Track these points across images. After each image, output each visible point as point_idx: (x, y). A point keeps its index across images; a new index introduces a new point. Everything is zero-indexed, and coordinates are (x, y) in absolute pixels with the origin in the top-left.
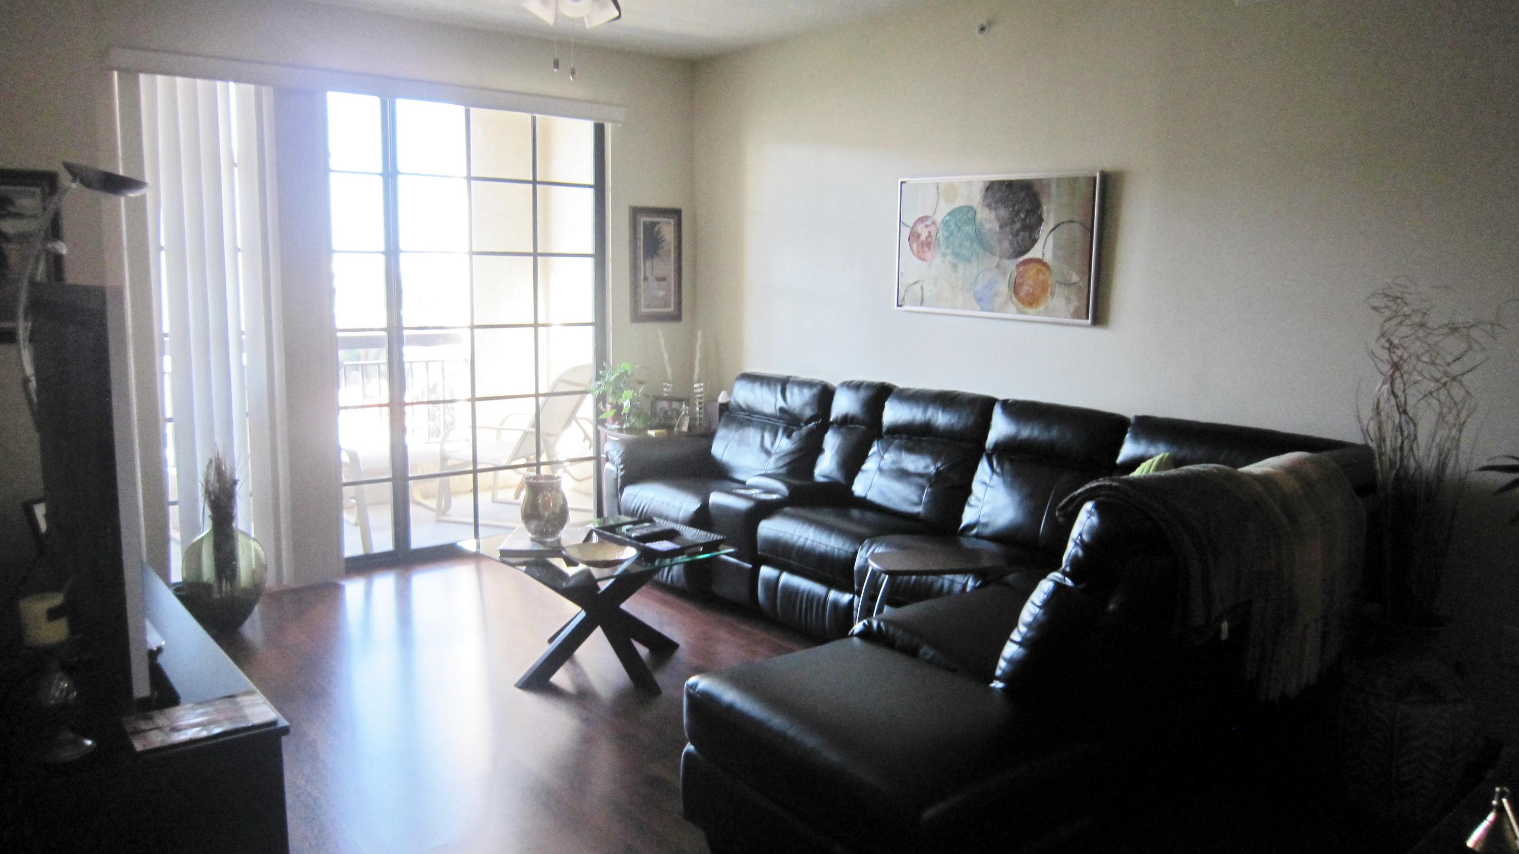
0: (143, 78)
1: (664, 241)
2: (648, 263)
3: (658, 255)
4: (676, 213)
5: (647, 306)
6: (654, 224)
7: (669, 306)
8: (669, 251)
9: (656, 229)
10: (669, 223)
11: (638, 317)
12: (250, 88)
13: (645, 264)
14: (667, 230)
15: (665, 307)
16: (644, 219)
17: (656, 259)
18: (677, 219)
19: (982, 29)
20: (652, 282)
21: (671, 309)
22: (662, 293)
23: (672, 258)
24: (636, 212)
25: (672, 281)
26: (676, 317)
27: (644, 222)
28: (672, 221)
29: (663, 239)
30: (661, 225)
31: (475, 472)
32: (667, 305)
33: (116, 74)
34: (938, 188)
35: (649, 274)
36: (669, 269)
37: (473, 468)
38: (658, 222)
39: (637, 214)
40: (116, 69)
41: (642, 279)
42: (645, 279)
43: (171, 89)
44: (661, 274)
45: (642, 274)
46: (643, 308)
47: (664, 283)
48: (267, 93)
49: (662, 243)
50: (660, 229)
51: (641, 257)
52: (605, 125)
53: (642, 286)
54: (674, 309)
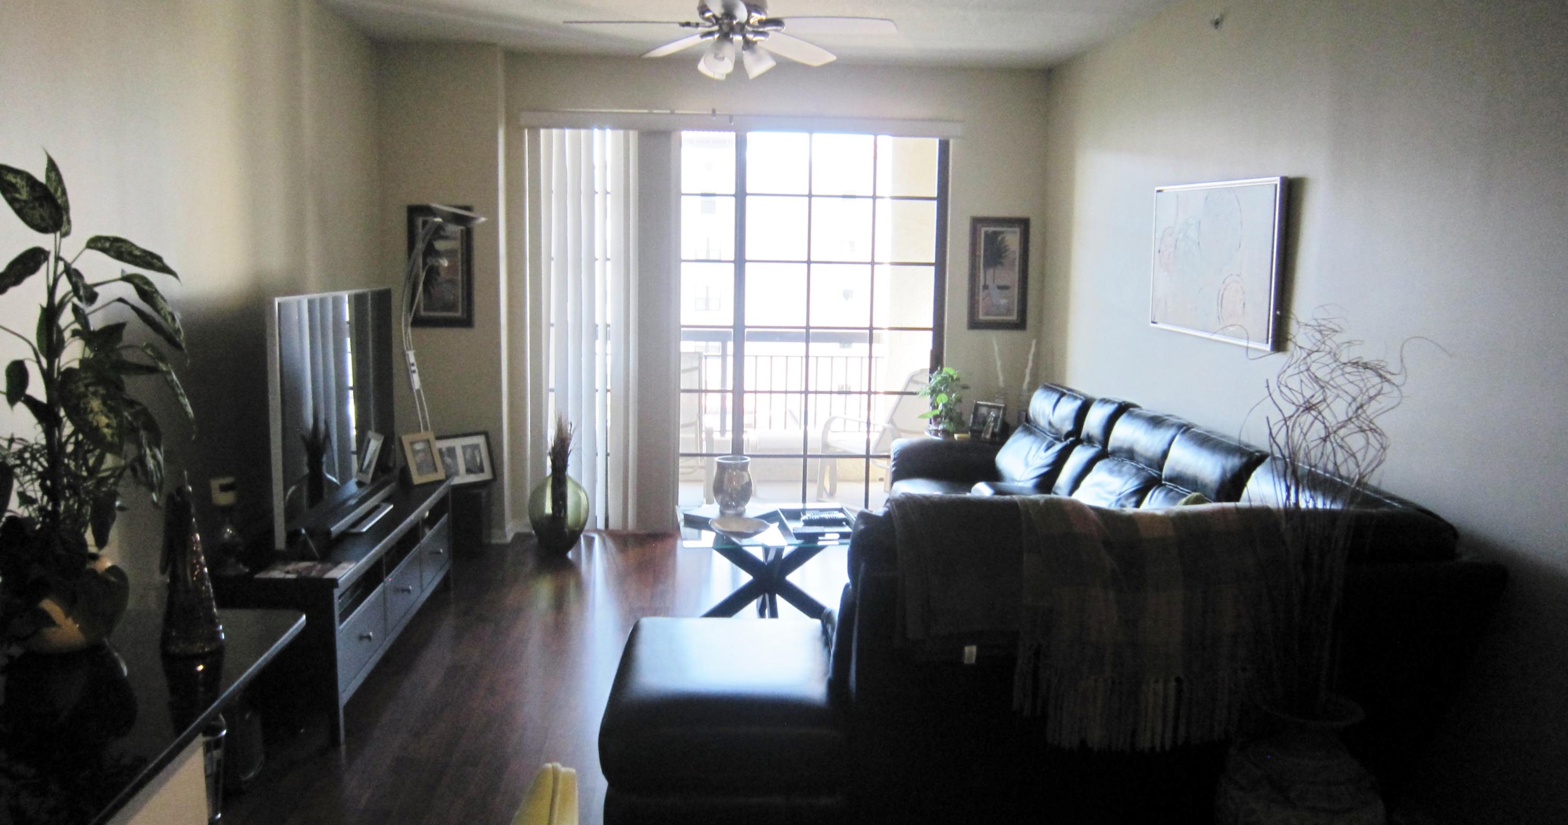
0: (543, 132)
1: (1007, 251)
2: (990, 272)
3: (1002, 264)
4: (1024, 224)
5: (987, 314)
6: (996, 234)
7: (1011, 314)
8: (1015, 260)
9: (1000, 238)
10: (1015, 232)
11: (975, 324)
12: (621, 133)
13: (985, 273)
14: (1012, 239)
15: (1007, 315)
16: (985, 229)
17: (998, 268)
18: (1023, 227)
19: (1217, 23)
20: (995, 292)
21: (1014, 317)
22: (1003, 302)
23: (1017, 268)
24: (977, 222)
25: (1015, 291)
26: (1020, 324)
27: (986, 233)
28: (1017, 230)
29: (1008, 248)
30: (1004, 235)
31: (805, 456)
32: (1009, 312)
33: (526, 131)
34: (1178, 197)
35: (989, 282)
36: (1011, 276)
37: (802, 453)
38: (1002, 232)
39: (979, 226)
40: (526, 127)
41: (981, 287)
42: (986, 287)
43: (563, 138)
44: (1002, 283)
45: (982, 283)
46: (982, 317)
47: (1006, 291)
48: (633, 135)
49: (1005, 252)
50: (1003, 239)
51: (982, 266)
52: (951, 142)
53: (981, 294)
54: (1018, 319)
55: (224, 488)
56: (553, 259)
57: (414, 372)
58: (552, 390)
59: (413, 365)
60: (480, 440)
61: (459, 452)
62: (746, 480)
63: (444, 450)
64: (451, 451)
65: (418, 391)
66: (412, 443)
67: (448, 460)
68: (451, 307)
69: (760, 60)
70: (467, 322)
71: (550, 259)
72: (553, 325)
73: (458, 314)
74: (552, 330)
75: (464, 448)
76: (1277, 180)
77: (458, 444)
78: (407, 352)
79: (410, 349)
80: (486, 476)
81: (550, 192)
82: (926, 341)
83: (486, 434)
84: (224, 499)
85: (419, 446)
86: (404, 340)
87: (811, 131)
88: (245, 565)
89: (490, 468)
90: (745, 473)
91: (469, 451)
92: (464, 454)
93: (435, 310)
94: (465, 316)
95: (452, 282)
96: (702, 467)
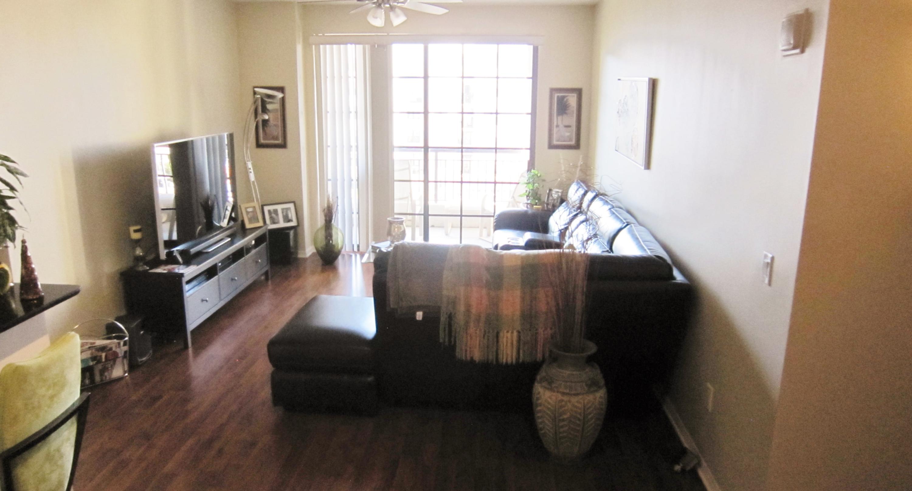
0: (321, 46)
1: (569, 106)
2: (560, 118)
3: (566, 113)
4: (579, 92)
5: (558, 141)
6: (563, 97)
8: (573, 111)
9: (565, 99)
10: (574, 96)
11: (551, 146)
12: (361, 46)
13: (557, 119)
14: (572, 100)
15: (569, 141)
16: (556, 95)
17: (565, 116)
20: (563, 129)
21: (573, 143)
22: (568, 134)
23: (575, 116)
25: (574, 128)
26: (577, 146)
27: (558, 97)
28: (575, 94)
29: (570, 105)
30: (568, 98)
31: (461, 216)
32: (571, 140)
33: (314, 46)
35: (560, 124)
36: (573, 121)
37: (459, 214)
38: (567, 96)
39: (553, 92)
40: (314, 44)
41: (555, 127)
42: (557, 126)
43: (332, 50)
44: (567, 124)
45: (555, 124)
46: (555, 143)
47: (569, 129)
48: (367, 47)
49: (568, 107)
50: (567, 100)
51: (555, 115)
52: (539, 47)
53: (555, 130)
54: (575, 143)
55: (136, 231)
56: (328, 112)
57: (251, 172)
58: (330, 180)
59: (250, 169)
60: (291, 206)
61: (280, 212)
62: (403, 229)
63: (272, 211)
64: (276, 211)
65: (253, 182)
66: (246, 208)
67: (273, 215)
68: (276, 138)
69: (398, 16)
70: (283, 146)
71: (327, 112)
72: (329, 146)
73: (279, 142)
74: (329, 149)
75: (283, 209)
76: (647, 80)
77: (279, 207)
78: (247, 163)
79: (249, 161)
80: (293, 224)
81: (326, 77)
82: (526, 155)
83: (294, 202)
84: (136, 236)
85: (250, 210)
86: (245, 155)
87: (463, 43)
88: (147, 266)
89: (296, 219)
90: (402, 226)
91: (285, 210)
92: (283, 212)
93: (269, 140)
94: (283, 143)
95: (275, 125)
96: (409, 220)
